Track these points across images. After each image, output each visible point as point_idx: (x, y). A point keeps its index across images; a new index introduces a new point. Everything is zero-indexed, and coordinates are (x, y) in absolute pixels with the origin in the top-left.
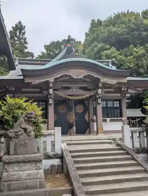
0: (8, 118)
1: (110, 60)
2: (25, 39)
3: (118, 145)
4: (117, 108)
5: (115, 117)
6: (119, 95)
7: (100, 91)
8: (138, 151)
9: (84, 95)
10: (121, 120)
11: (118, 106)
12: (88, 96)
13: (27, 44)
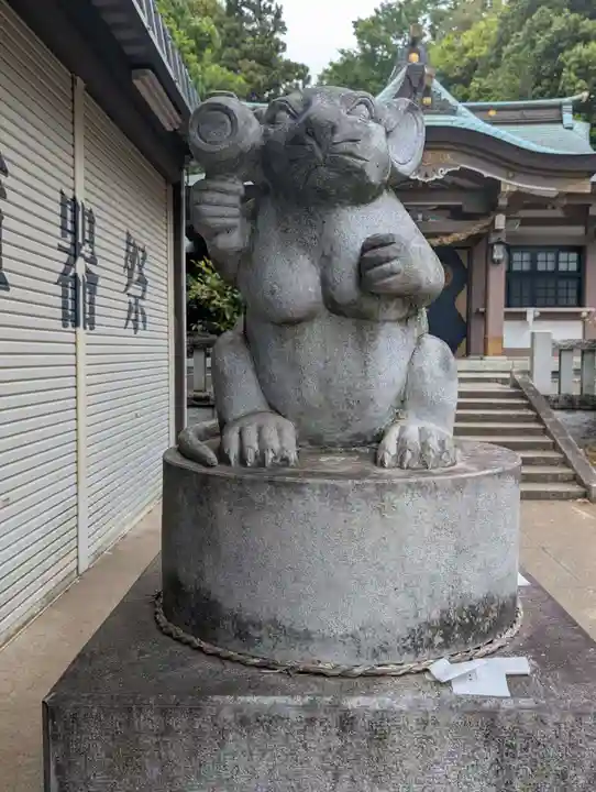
0: (221, 304)
1: (567, 100)
2: (278, 15)
3: (516, 385)
4: (567, 275)
5: (556, 305)
6: (579, 230)
7: (500, 221)
8: (570, 404)
9: (448, 234)
10: (576, 316)
11: (573, 267)
12: (460, 236)
13: (284, 29)
